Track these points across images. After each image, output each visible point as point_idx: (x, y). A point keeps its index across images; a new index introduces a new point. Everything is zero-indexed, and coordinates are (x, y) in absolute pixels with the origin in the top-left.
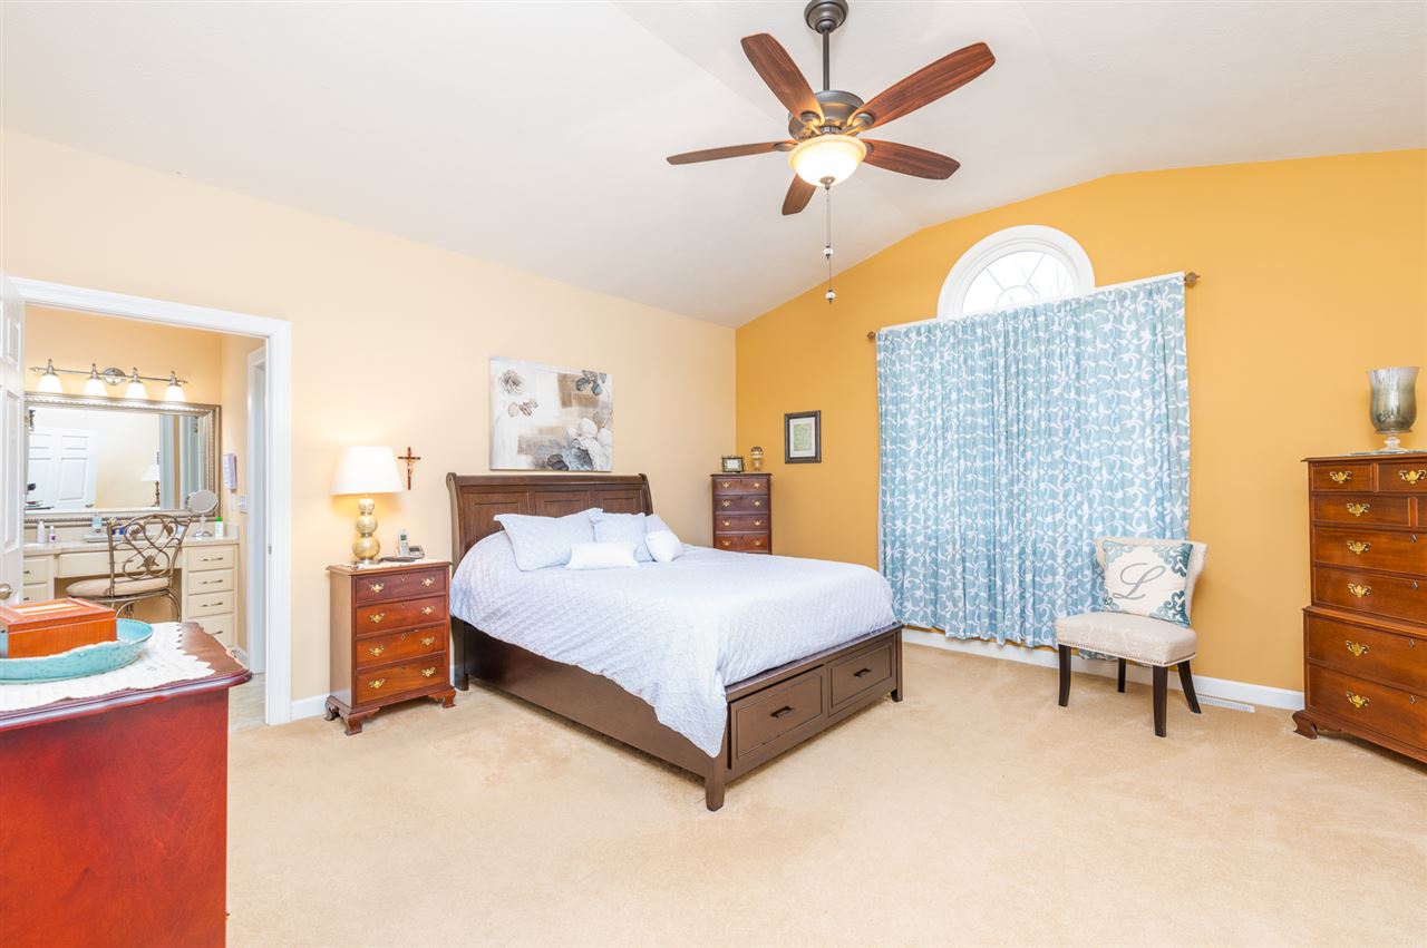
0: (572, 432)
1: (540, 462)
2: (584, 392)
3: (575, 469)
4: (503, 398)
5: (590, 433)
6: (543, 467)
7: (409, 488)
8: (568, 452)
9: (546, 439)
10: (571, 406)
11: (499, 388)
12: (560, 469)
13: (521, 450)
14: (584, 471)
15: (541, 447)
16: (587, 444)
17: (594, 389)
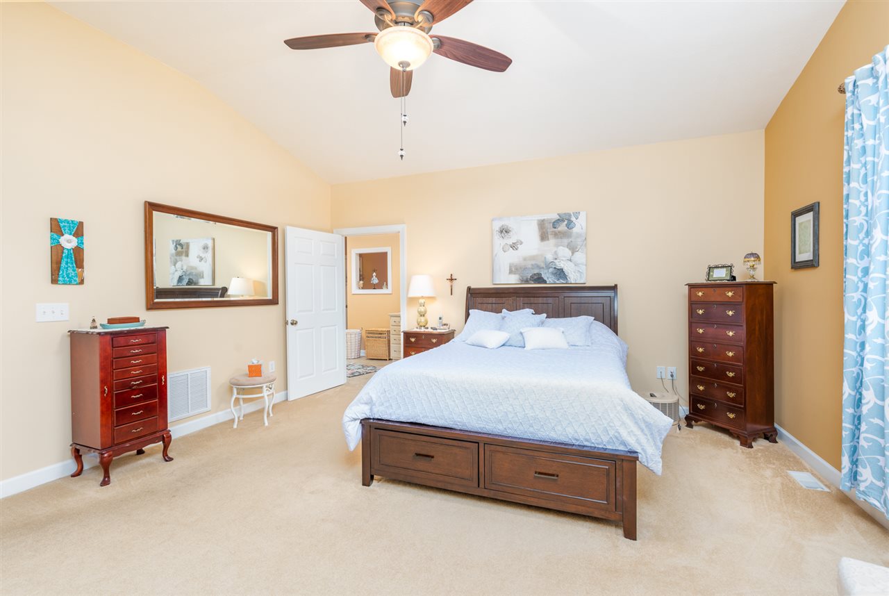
0: (550, 257)
1: (525, 278)
2: (560, 229)
3: (551, 281)
4: (499, 242)
5: (565, 257)
6: (527, 282)
7: (452, 294)
8: (546, 271)
9: (529, 264)
10: (548, 239)
11: (497, 236)
12: (539, 283)
13: (511, 272)
14: (560, 283)
15: (525, 269)
16: (561, 264)
17: (568, 226)
